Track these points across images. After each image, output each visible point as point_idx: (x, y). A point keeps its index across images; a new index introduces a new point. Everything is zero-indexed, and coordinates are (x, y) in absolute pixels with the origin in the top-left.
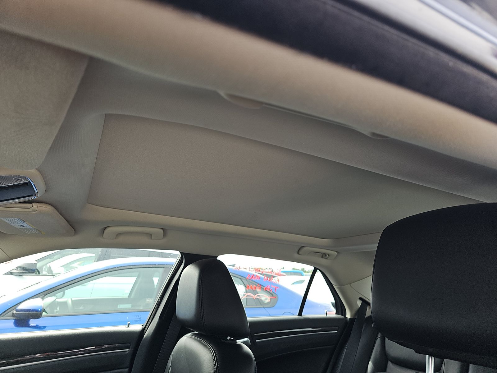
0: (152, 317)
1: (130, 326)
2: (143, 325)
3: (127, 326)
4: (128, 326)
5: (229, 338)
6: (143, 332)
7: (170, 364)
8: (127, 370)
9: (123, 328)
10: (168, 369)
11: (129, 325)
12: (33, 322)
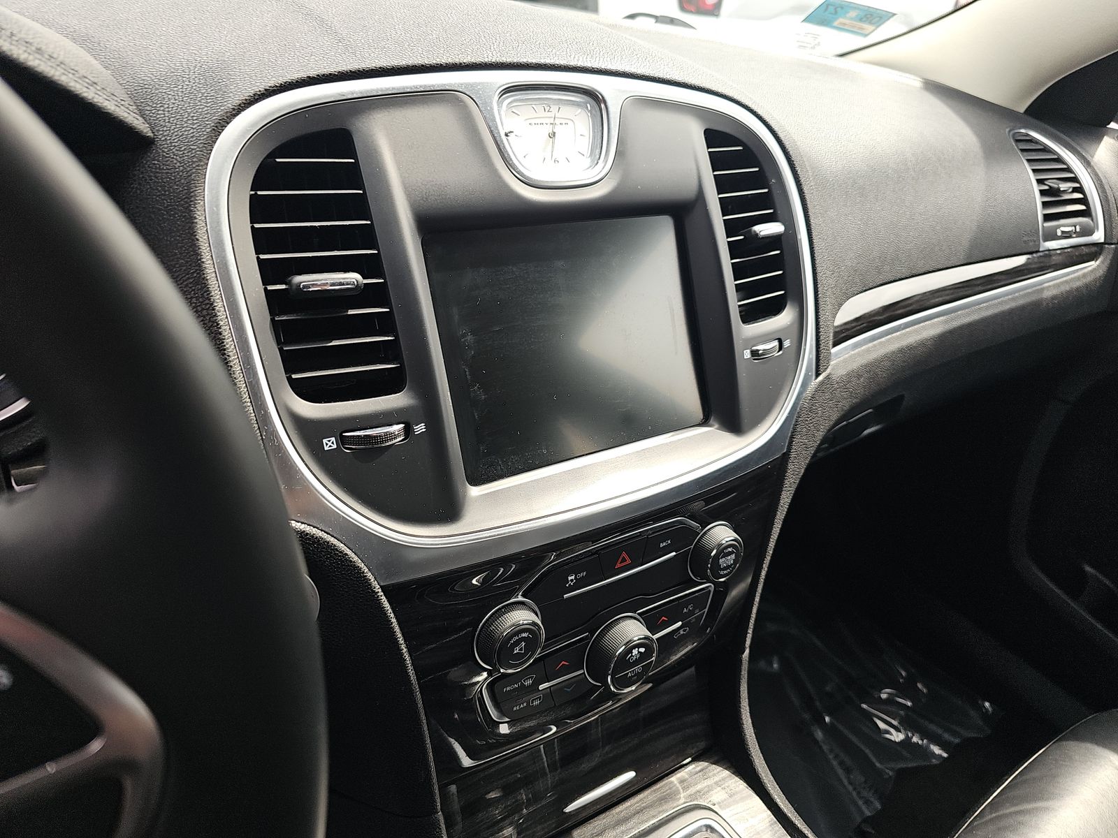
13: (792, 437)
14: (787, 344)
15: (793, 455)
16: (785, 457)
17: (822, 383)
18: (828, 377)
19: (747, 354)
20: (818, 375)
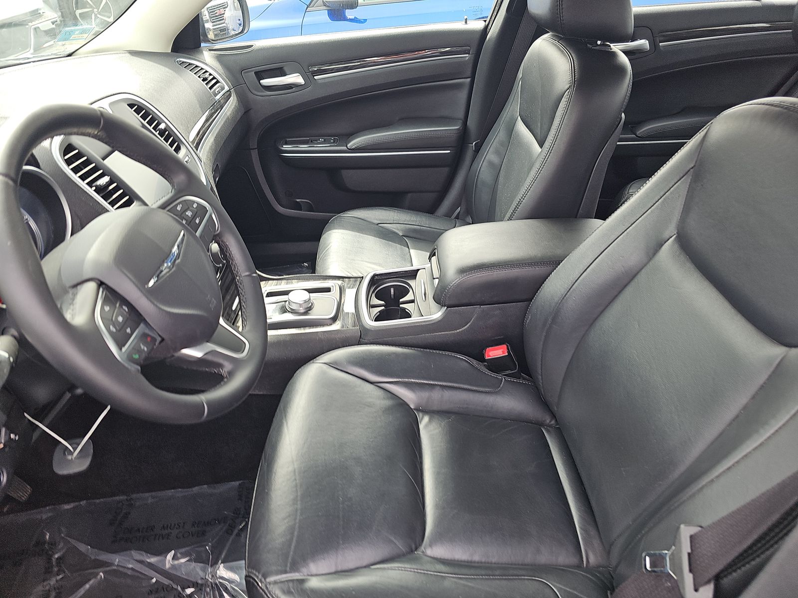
0: (497, 8)
1: (468, 22)
2: (485, 21)
3: (464, 23)
4: (466, 22)
5: (599, 42)
6: (485, 31)
7: (520, 75)
8: (469, 80)
9: (459, 26)
10: (519, 80)
11: (466, 20)
12: (350, 14)
14: (189, 156)
17: (204, 163)
18: (204, 161)
20: (201, 161)
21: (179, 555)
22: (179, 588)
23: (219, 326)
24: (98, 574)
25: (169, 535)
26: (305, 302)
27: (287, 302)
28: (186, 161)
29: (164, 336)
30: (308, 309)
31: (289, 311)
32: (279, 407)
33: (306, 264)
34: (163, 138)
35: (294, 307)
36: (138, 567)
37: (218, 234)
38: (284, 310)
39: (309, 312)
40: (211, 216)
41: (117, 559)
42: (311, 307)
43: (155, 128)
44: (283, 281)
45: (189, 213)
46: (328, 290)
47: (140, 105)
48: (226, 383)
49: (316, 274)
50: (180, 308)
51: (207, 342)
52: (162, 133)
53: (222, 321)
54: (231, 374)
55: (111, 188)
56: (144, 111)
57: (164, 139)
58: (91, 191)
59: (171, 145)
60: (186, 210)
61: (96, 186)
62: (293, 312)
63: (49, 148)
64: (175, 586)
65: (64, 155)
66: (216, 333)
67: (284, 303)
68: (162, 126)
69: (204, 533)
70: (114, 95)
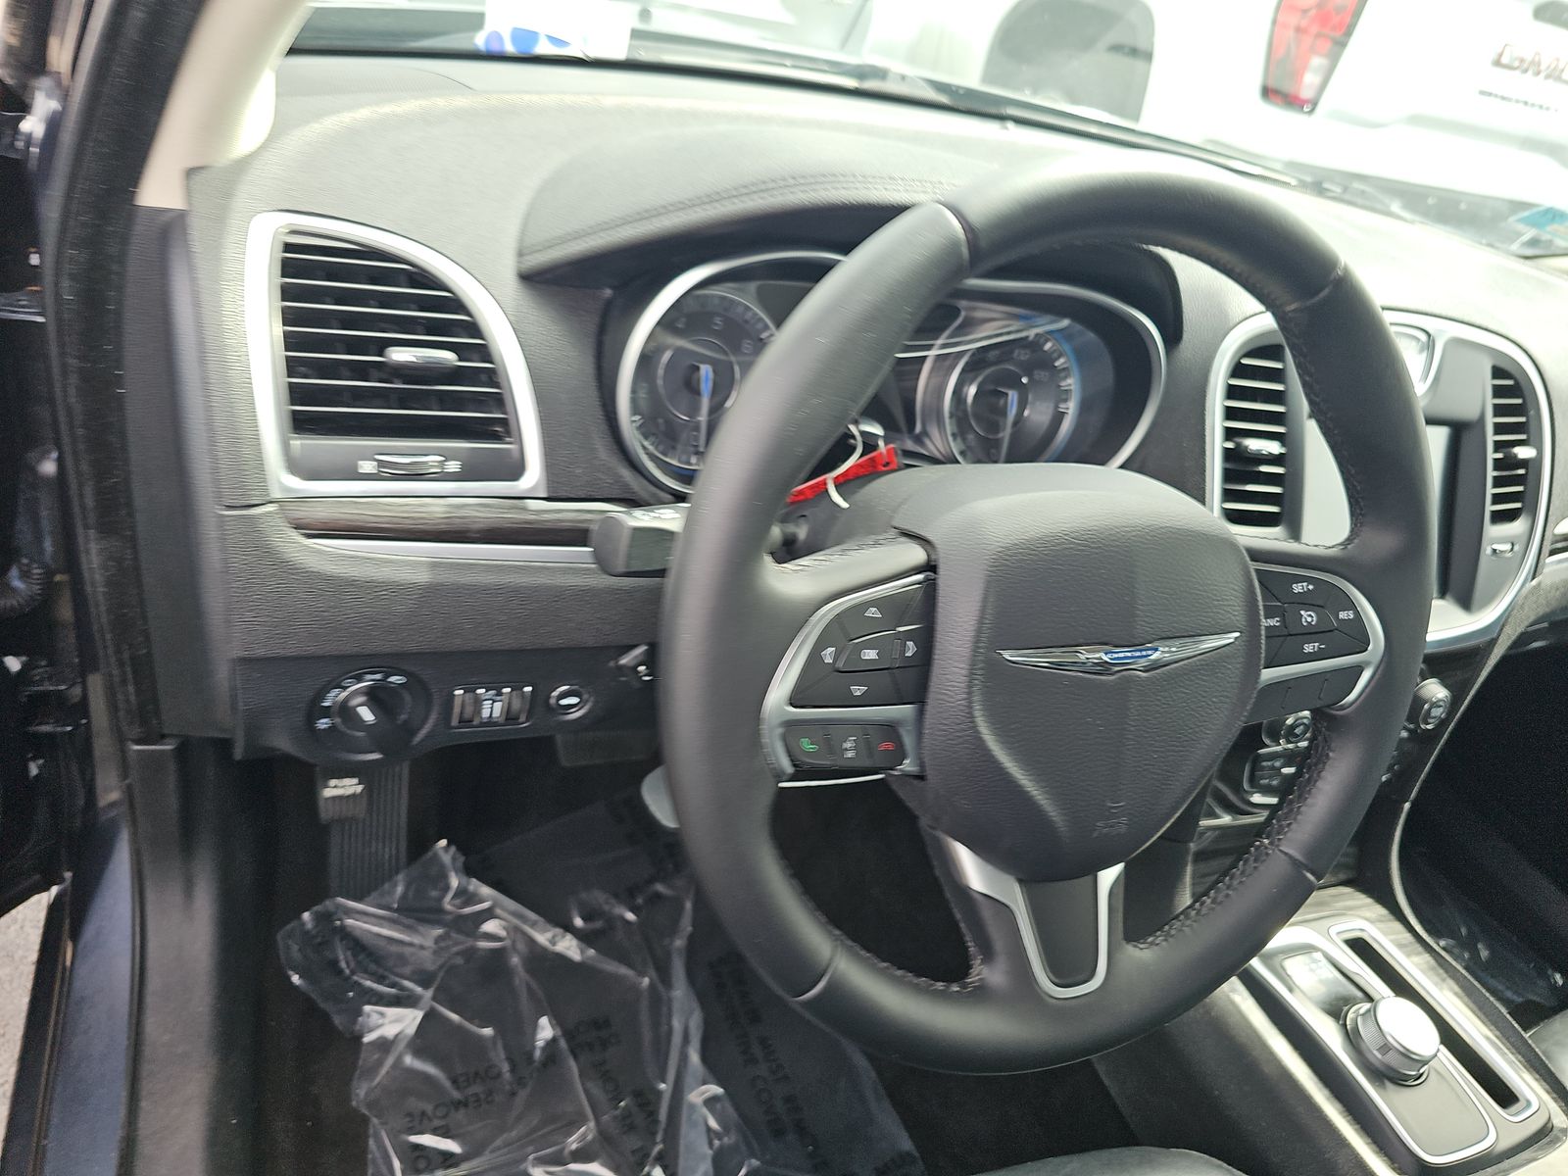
13: (1503, 626)
14: (1516, 548)
15: (1499, 641)
16: (1493, 642)
17: (1534, 587)
18: (1539, 584)
19: (1489, 551)
20: (1533, 578)
21: (718, 1106)
22: (659, 1147)
23: (1088, 879)
24: (642, 974)
25: (752, 1061)
26: (1407, 1055)
27: (1367, 1006)
28: (1494, 551)
29: (930, 773)
30: (1392, 1075)
31: (1345, 1025)
32: (1065, 1159)
33: (1559, 979)
34: (1496, 474)
35: (1366, 1032)
36: (677, 1039)
37: (1334, 717)
38: (1336, 1010)
39: (1388, 1084)
40: (1358, 670)
41: (680, 992)
42: (1407, 1077)
43: (1498, 446)
44: (1427, 957)
45: (1308, 617)
46: (1505, 1096)
47: (1523, 383)
48: (944, 996)
49: (1526, 1036)
50: (1016, 760)
51: (1020, 881)
52: (1506, 463)
53: (1108, 877)
54: (981, 994)
55: (1264, 469)
56: (1519, 401)
57: (1495, 478)
58: (1216, 445)
59: (1498, 499)
60: (1309, 606)
61: (1238, 445)
62: (1352, 1038)
63: (1231, 325)
64: (659, 1137)
65: (1249, 354)
66: (1066, 884)
67: (1359, 994)
68: (1523, 453)
69: (778, 1133)
70: (1486, 330)
